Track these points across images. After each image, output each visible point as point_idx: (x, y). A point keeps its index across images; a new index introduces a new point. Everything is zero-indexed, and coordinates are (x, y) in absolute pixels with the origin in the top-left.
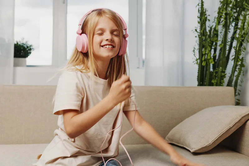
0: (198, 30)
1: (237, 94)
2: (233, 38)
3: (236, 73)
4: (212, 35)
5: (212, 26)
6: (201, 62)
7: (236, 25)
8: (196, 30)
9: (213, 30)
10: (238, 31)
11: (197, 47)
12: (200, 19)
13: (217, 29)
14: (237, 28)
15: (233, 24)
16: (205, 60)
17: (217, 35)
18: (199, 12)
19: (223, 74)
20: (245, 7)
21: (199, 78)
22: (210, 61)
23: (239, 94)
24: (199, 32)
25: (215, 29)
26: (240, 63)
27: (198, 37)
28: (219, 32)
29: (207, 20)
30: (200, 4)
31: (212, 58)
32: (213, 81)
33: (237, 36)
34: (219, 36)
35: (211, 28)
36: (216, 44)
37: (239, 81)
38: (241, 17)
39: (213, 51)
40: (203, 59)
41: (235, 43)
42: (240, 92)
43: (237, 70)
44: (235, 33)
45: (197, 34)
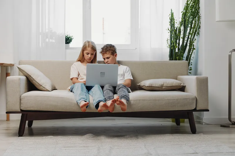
0: (170, 29)
1: (190, 64)
2: (189, 33)
3: (190, 53)
4: (177, 32)
5: (178, 27)
6: (171, 47)
7: (191, 26)
8: (169, 30)
9: (178, 29)
10: (192, 29)
11: (169, 38)
12: (171, 23)
13: (180, 28)
14: (192, 28)
15: (190, 26)
16: (173, 46)
17: (180, 32)
18: (170, 19)
19: (182, 54)
20: (196, 16)
21: (170, 56)
22: (176, 47)
23: (192, 65)
24: (170, 30)
25: (179, 28)
26: (192, 47)
27: (170, 32)
28: (181, 30)
29: (175, 23)
30: (171, 15)
31: (177, 45)
32: (177, 58)
33: (191, 32)
34: (181, 33)
35: (177, 28)
36: (180, 37)
37: (192, 57)
38: (194, 22)
39: (178, 41)
40: (172, 46)
41: (190, 37)
42: (192, 64)
43: (191, 51)
44: (190, 30)
45: (169, 31)
